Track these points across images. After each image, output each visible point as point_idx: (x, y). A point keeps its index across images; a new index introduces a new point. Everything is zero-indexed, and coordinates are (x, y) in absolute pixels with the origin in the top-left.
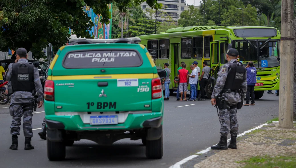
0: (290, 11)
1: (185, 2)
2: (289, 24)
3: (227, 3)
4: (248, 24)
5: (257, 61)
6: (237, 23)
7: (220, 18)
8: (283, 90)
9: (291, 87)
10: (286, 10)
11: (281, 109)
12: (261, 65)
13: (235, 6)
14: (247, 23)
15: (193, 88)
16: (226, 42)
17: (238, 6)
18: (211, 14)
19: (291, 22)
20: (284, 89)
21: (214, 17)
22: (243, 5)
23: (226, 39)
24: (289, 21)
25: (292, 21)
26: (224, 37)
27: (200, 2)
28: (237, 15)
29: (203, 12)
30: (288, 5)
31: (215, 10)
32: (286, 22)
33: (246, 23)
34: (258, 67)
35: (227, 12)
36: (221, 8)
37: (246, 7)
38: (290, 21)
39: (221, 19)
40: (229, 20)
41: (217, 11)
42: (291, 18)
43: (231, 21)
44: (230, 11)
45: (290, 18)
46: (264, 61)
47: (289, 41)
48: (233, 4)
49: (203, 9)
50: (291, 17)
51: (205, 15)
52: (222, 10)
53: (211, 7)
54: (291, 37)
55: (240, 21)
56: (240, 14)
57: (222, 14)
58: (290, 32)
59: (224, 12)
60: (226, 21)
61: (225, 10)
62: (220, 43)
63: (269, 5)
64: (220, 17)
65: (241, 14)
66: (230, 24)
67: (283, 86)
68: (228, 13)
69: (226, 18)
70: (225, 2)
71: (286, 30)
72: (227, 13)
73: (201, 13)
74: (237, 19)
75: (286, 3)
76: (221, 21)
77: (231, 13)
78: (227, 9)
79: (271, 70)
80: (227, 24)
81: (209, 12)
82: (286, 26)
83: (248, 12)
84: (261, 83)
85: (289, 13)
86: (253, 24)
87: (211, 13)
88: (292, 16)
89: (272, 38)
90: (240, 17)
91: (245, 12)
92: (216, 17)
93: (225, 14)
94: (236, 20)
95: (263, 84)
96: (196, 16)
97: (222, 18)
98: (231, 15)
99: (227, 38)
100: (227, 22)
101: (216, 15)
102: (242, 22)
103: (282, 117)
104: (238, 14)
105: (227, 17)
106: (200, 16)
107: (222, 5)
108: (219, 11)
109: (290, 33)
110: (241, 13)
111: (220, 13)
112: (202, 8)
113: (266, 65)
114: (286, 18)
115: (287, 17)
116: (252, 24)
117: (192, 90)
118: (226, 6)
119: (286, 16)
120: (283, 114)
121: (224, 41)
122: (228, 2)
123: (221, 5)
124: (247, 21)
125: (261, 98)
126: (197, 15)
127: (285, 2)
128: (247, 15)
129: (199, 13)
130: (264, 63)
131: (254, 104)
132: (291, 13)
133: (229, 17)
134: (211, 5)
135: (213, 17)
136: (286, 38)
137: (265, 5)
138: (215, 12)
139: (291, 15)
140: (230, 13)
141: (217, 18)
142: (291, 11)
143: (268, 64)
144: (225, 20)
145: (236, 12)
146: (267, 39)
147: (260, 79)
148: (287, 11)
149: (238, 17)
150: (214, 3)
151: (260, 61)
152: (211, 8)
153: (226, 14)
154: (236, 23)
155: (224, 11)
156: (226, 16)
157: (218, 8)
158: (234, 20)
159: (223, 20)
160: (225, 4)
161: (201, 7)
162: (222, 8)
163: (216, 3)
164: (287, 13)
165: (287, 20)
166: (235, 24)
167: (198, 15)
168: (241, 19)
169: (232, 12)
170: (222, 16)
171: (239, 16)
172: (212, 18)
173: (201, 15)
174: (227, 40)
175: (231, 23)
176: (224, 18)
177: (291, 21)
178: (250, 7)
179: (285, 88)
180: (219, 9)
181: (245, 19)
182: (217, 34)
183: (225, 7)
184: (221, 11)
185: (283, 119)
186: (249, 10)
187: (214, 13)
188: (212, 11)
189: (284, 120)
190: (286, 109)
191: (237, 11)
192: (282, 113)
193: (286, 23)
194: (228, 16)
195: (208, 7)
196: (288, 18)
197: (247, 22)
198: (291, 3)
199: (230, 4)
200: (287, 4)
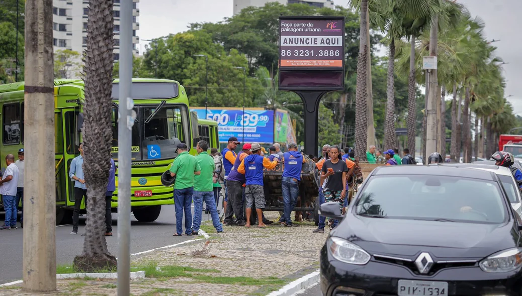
0: (41, 26)
1: (136, 49)
2: (40, 55)
3: (193, 48)
4: (233, 85)
5: (138, 147)
6: (213, 84)
7: (182, 75)
8: (31, 204)
9: (49, 198)
10: (33, 24)
11: (27, 249)
12: (147, 155)
13: (209, 53)
14: (230, 84)
15: (8, 203)
16: (77, 110)
17: (214, 52)
18: (166, 67)
19: (47, 52)
20: (33, 203)
21: (172, 72)
22: (223, 50)
23: (75, 105)
24: (41, 49)
25: (47, 48)
26: (72, 101)
27: (146, 46)
28: (212, 70)
29: (151, 63)
30: (37, 14)
31: (172, 60)
32: (33, 52)
33: (228, 83)
34: (142, 159)
35: (194, 63)
36: (183, 56)
37: (227, 55)
38: (43, 48)
39: (184, 77)
40: (198, 79)
41: (176, 63)
42: (45, 43)
43: (200, 79)
44: (198, 61)
45: (43, 42)
46: (152, 147)
47: (41, 94)
48: (206, 50)
49: (151, 59)
50: (45, 40)
51: (155, 70)
52: (185, 60)
53: (165, 55)
54: (46, 86)
55: (218, 79)
56: (217, 68)
57: (185, 68)
58: (44, 74)
59: (189, 64)
60: (192, 80)
61: (190, 60)
62: (64, 111)
63: (274, 50)
64: (182, 73)
65: (219, 67)
66: (199, 85)
67: (31, 197)
68: (196, 65)
69: (192, 74)
70: (189, 47)
71: (35, 69)
72: (194, 65)
73: (148, 66)
74: (212, 77)
75: (33, 8)
76: (183, 80)
77: (201, 66)
78: (195, 58)
79: (167, 165)
80: (194, 84)
81: (162, 64)
82: (35, 61)
83: (232, 64)
84: (149, 191)
85: (41, 30)
86: (241, 85)
87: (165, 65)
88: (47, 38)
89: (168, 102)
90: (218, 73)
91: (225, 64)
92: (174, 73)
93: (190, 66)
94: (210, 78)
95: (151, 191)
96: (138, 72)
97: (185, 75)
98: (201, 69)
99: (78, 101)
100: (193, 82)
101: (174, 69)
102: (221, 81)
103: (29, 268)
104: (213, 68)
105: (194, 73)
106: (146, 72)
107: (185, 51)
108: (179, 62)
109: (44, 77)
110: (220, 65)
111: (181, 65)
112: (149, 57)
113: (157, 154)
114: (33, 43)
115: (37, 40)
116: (239, 84)
117: (6, 207)
118: (191, 53)
119: (34, 38)
120: (31, 261)
121: (73, 108)
122: (195, 46)
123: (182, 52)
124: (230, 80)
125: (156, 221)
126: (140, 70)
127: (31, 7)
128: (230, 69)
129: (144, 66)
130: (153, 151)
131: (110, 234)
132: (45, 30)
133: (197, 73)
134: (165, 51)
135: (168, 72)
136: (35, 87)
137: (267, 51)
138: (172, 63)
139: (45, 36)
140: (199, 65)
141: (177, 75)
142: (45, 27)
143: (161, 154)
144: (190, 78)
145: (210, 63)
146: (159, 102)
147: (145, 183)
148: (36, 27)
149: (215, 73)
150: (171, 48)
151: (145, 146)
152: (165, 58)
153: (192, 67)
154: (211, 84)
155: (188, 62)
156: (192, 71)
157: (177, 58)
158: (206, 77)
159: (186, 77)
160: (190, 49)
161: (147, 55)
162: (185, 57)
163: (174, 48)
164: (35, 31)
165: (37, 47)
166: (208, 85)
167: (142, 69)
168: (220, 75)
169: (202, 64)
170: (185, 70)
171: (216, 70)
172: (167, 74)
173: (147, 70)
174: (77, 105)
175: (202, 83)
176: (188, 74)
177: (45, 48)
178: (236, 54)
179: (34, 201)
180: (181, 58)
181: (226, 77)
182: (62, 94)
183: (190, 55)
184: (183, 63)
185: (31, 270)
186: (234, 60)
187: (171, 66)
188: (166, 62)
189: (32, 273)
190: (37, 249)
191: (212, 61)
192: (29, 258)
193: (35, 54)
194: (196, 71)
195: (160, 56)
196: (39, 42)
197: (231, 82)
198: (44, 10)
199: (199, 49)
200: (35, 11)
